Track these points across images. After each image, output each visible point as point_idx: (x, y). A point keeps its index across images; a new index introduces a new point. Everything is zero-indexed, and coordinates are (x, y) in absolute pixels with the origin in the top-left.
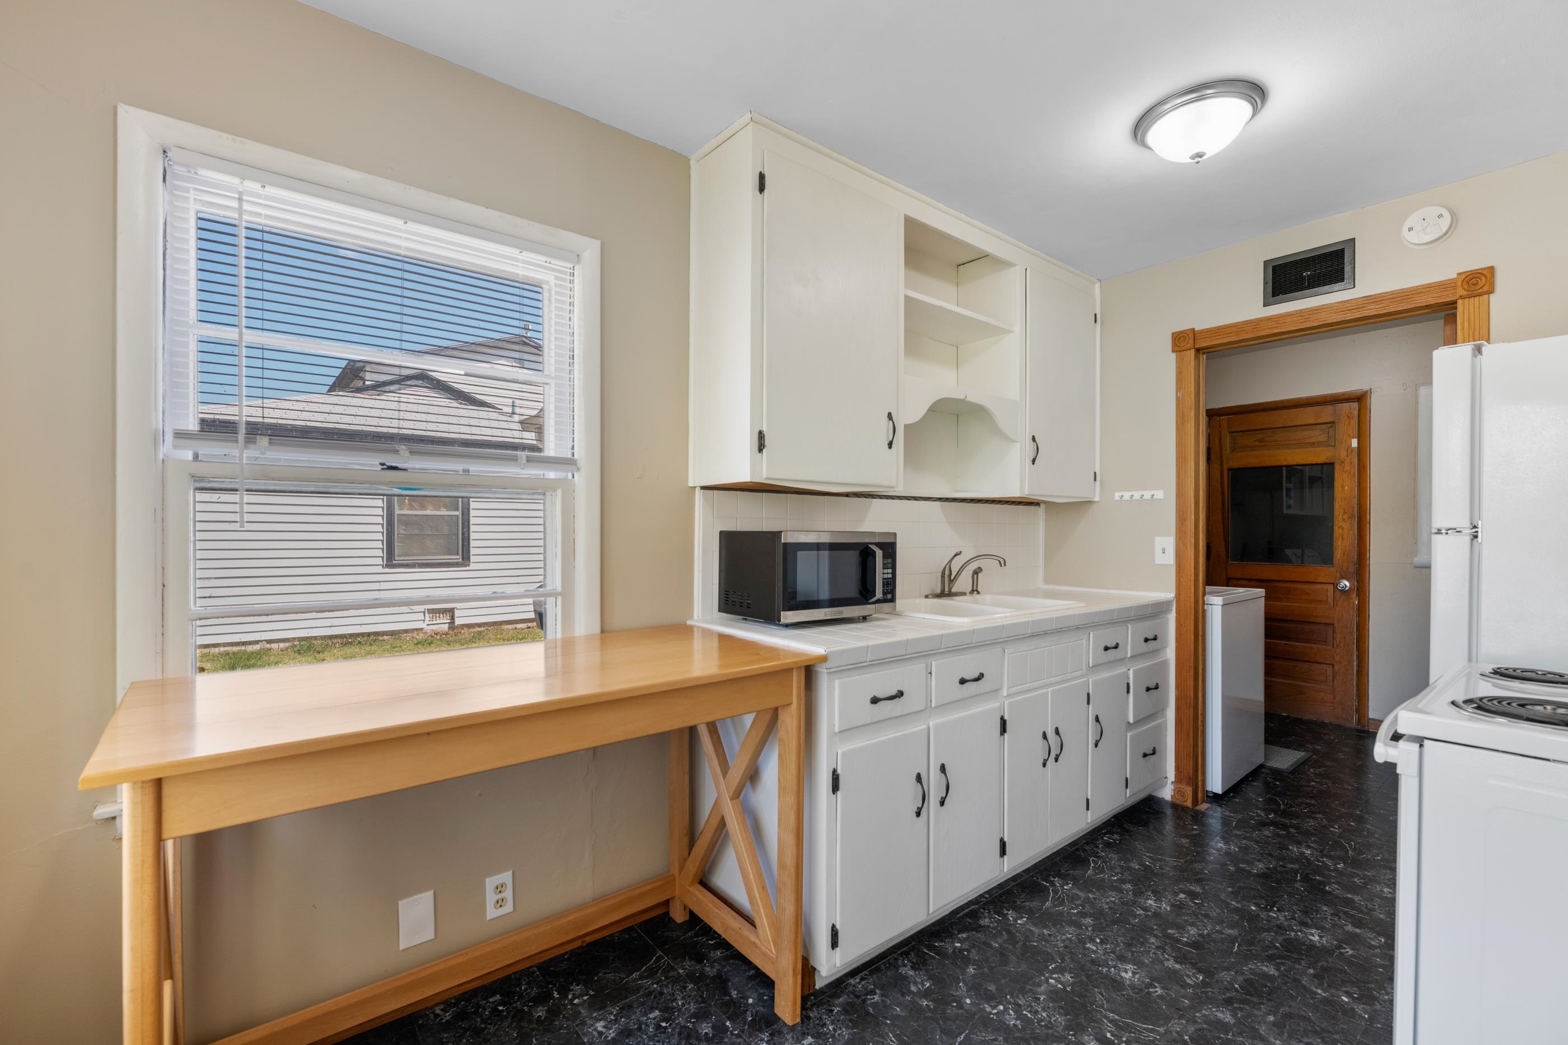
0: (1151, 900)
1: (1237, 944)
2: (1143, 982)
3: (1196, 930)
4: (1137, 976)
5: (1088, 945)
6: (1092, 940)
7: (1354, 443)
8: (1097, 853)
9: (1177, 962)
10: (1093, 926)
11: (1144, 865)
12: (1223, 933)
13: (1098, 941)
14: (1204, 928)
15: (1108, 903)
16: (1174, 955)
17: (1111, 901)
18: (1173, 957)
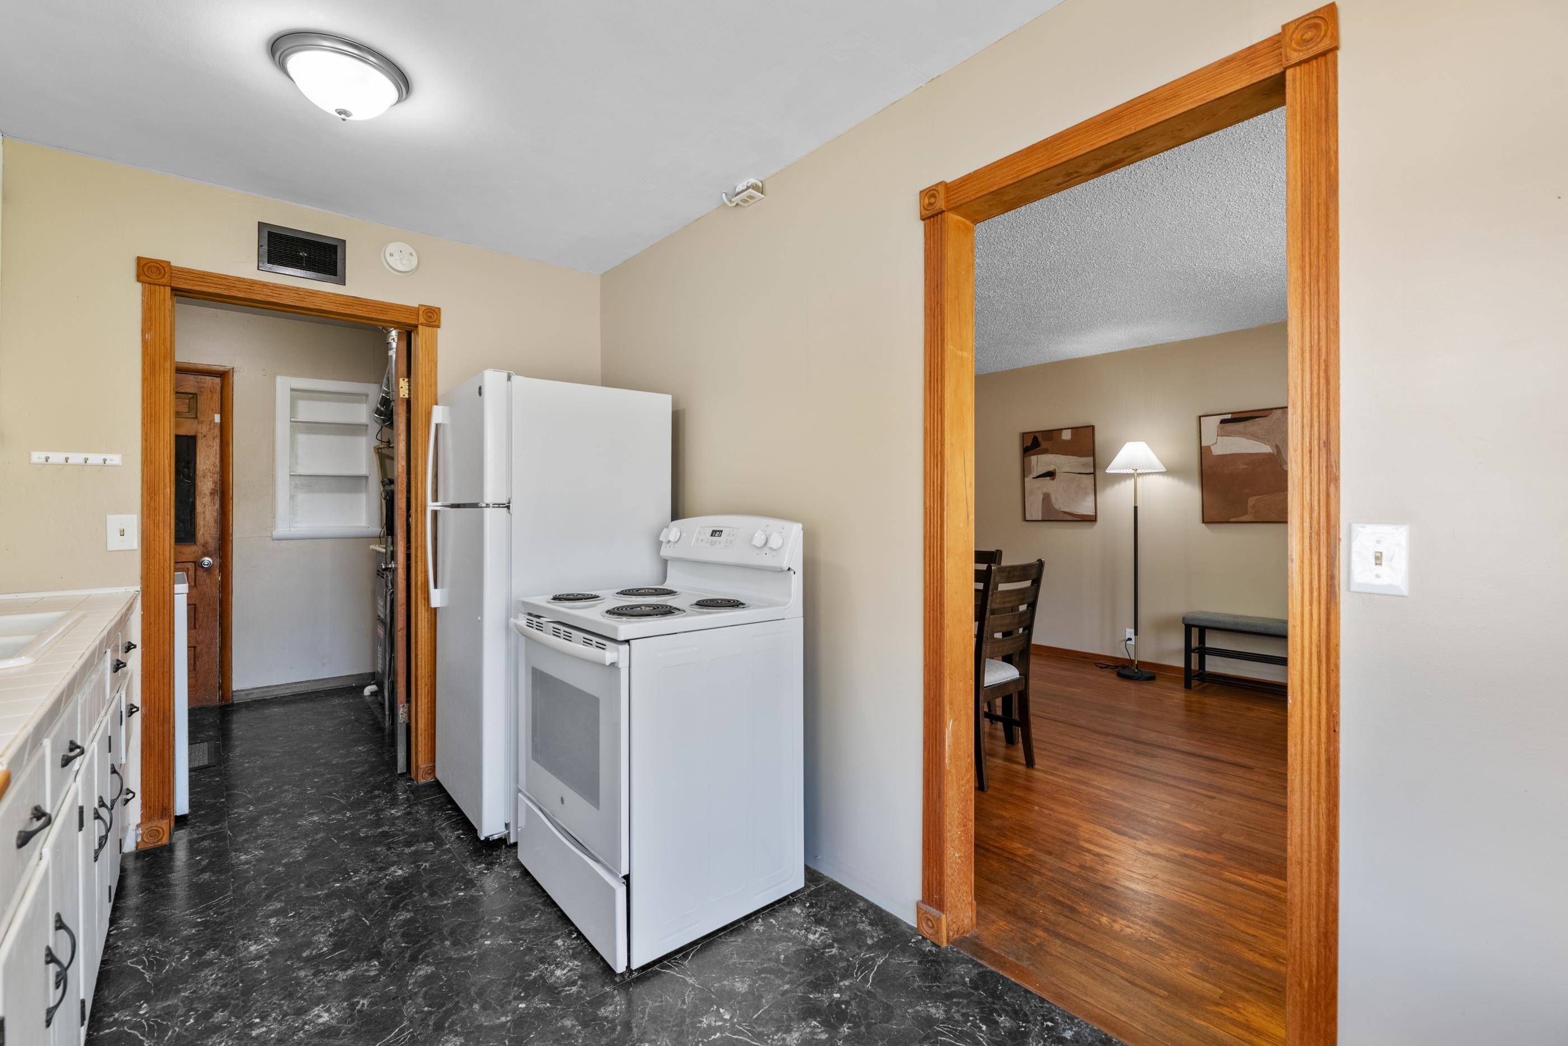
0: (251, 945)
1: (363, 919)
2: (344, 1009)
3: (322, 935)
4: (333, 1010)
5: (254, 1033)
6: (252, 1026)
7: (217, 418)
8: (126, 952)
9: (346, 970)
10: (231, 1014)
11: (198, 924)
12: (344, 920)
13: (257, 1020)
14: (326, 929)
15: (215, 984)
16: (334, 967)
17: (215, 980)
18: (336, 969)
